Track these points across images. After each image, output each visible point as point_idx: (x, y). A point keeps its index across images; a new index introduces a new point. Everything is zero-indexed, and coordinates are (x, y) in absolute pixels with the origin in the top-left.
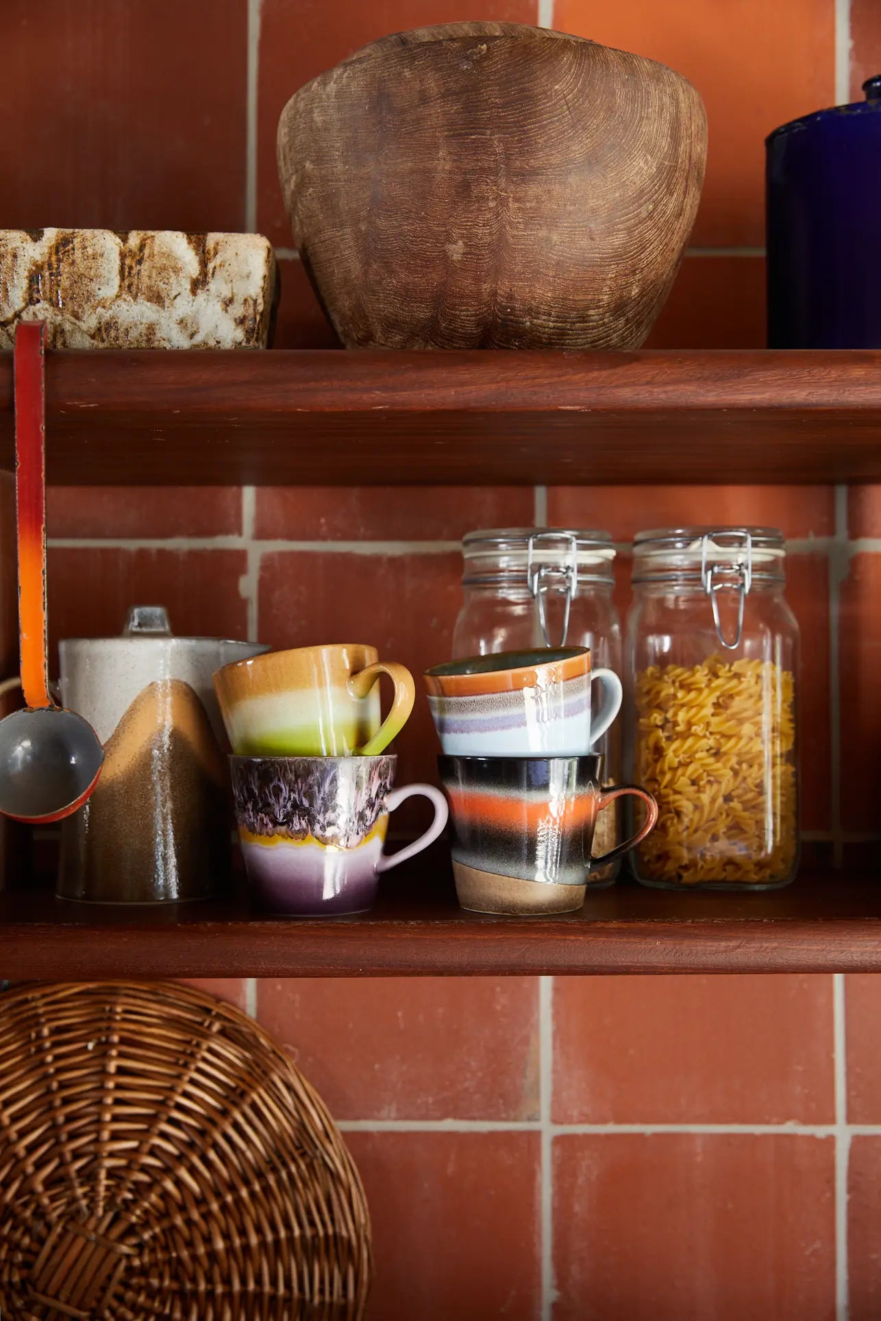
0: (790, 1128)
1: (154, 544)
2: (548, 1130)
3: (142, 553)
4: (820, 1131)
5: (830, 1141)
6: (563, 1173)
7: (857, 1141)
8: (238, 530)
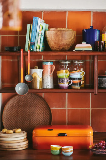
0: (86, 109)
1: (35, 60)
2: (67, 109)
3: (34, 61)
4: (89, 109)
5: (90, 110)
6: (68, 112)
7: (92, 110)
8: (42, 59)
